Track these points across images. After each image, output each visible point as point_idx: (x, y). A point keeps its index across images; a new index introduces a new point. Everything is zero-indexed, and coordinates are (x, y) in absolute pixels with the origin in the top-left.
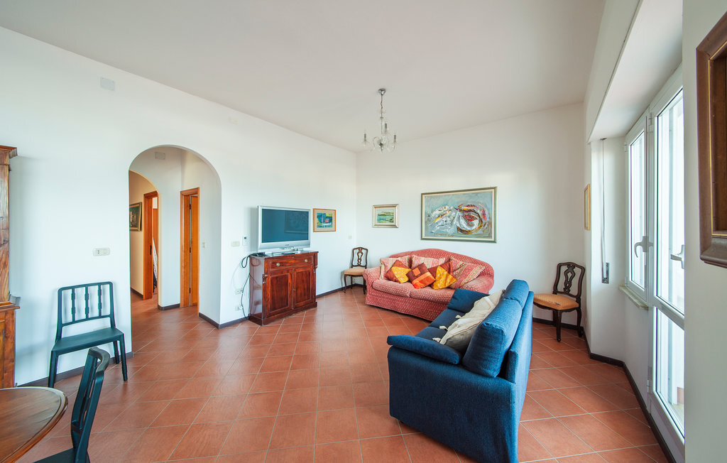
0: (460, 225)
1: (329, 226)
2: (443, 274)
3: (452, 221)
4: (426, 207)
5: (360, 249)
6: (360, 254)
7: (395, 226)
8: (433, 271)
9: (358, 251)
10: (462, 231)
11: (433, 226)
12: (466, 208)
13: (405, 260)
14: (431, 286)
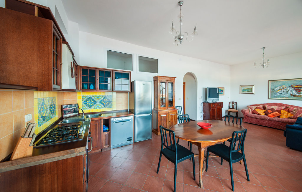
0: (293, 93)
1: (222, 93)
2: (285, 113)
3: (287, 92)
4: (271, 86)
5: (233, 102)
6: (233, 104)
7: (253, 94)
8: (279, 111)
9: (232, 103)
10: (293, 96)
11: (276, 94)
12: (296, 86)
13: (261, 107)
14: (279, 117)
